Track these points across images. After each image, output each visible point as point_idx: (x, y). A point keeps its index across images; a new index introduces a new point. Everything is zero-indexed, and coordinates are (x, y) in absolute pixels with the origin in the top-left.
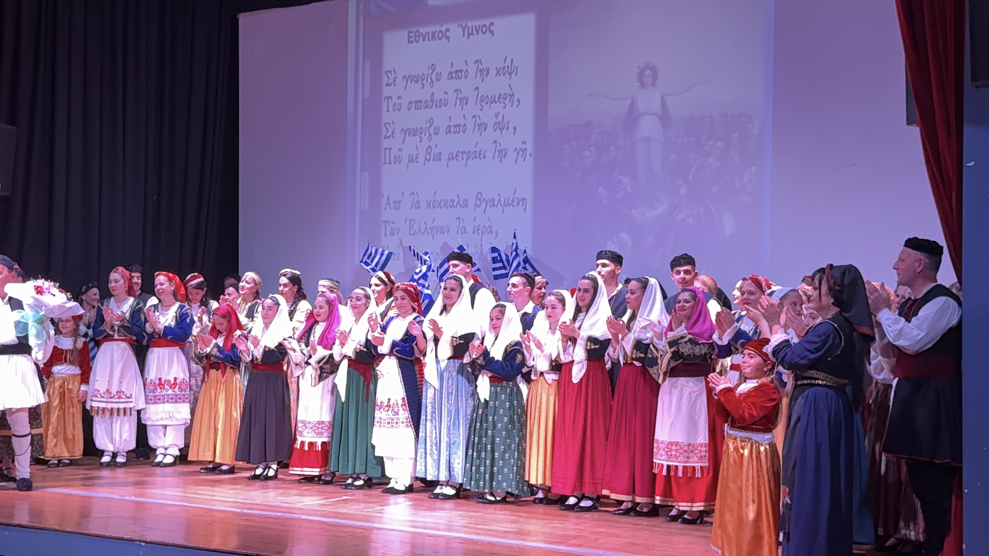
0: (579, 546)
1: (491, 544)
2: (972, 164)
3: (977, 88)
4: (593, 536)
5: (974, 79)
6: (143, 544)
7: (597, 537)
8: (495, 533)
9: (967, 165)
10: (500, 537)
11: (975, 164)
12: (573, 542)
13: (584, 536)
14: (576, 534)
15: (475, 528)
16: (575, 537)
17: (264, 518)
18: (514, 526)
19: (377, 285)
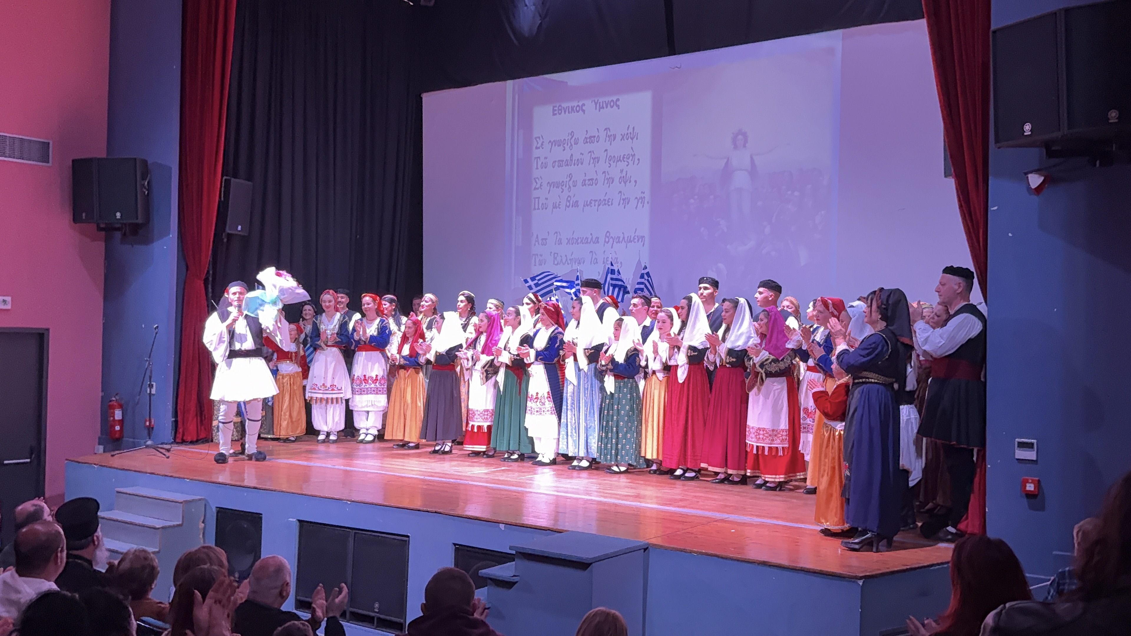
0: (684, 507)
1: (616, 505)
2: (996, 208)
3: (999, 148)
4: (696, 500)
5: (997, 141)
6: (349, 502)
7: (698, 500)
8: (618, 497)
9: (992, 209)
10: (623, 500)
11: (997, 209)
12: (680, 503)
13: (688, 500)
14: (683, 498)
15: (604, 493)
16: (681, 500)
17: (441, 483)
18: (634, 491)
19: (527, 304)
